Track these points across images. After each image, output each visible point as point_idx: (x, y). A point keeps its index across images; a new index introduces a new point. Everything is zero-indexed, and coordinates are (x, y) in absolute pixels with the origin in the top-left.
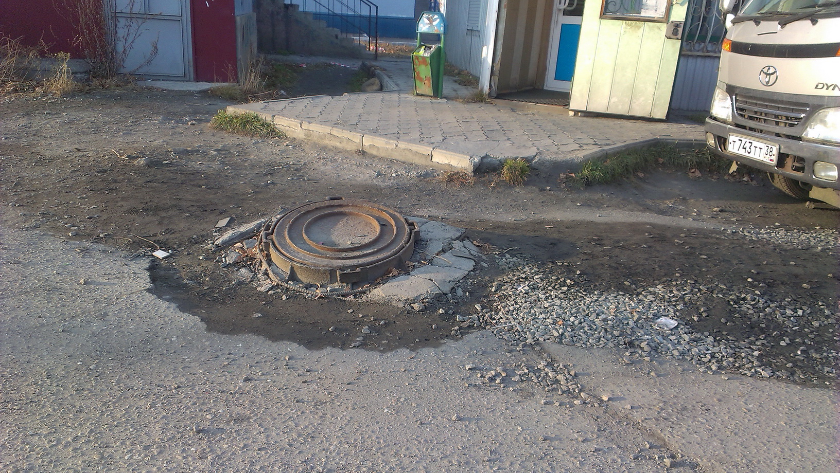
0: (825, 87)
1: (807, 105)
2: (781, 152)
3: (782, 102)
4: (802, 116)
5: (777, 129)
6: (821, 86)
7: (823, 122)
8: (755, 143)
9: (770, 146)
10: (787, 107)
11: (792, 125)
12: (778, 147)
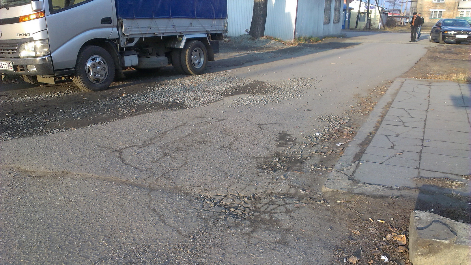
0: (20, 35)
1: (16, 43)
2: (14, 64)
3: (7, 44)
4: (17, 48)
5: (9, 55)
6: (18, 35)
7: (24, 49)
8: (3, 63)
9: (9, 63)
10: (10, 45)
11: (14, 53)
12: (11, 62)
